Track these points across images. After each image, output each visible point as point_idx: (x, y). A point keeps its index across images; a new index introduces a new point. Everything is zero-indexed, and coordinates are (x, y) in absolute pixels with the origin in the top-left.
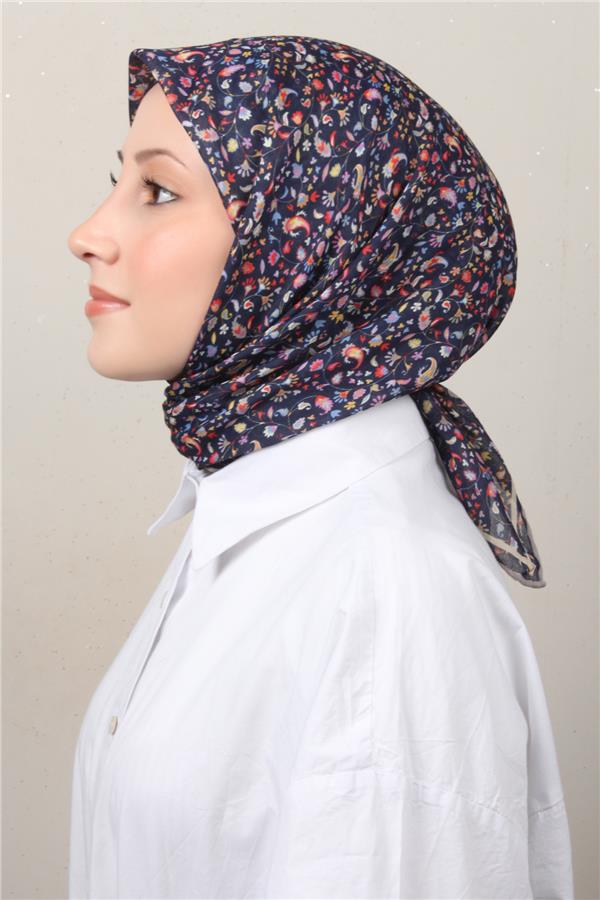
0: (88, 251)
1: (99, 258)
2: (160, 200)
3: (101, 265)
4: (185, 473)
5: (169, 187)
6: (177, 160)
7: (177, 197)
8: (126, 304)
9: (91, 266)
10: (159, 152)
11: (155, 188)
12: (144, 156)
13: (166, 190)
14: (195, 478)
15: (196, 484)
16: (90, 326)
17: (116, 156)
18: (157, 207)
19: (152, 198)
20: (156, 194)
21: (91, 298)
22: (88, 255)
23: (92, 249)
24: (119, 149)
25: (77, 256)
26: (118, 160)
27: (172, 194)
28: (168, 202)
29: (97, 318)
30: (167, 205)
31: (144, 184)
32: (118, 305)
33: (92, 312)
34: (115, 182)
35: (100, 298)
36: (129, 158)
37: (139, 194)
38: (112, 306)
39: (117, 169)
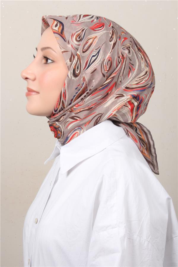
0: (27, 77)
1: (30, 79)
2: (48, 62)
3: (30, 81)
4: (56, 146)
5: (51, 59)
6: (53, 50)
7: (53, 61)
8: (38, 93)
9: (27, 82)
10: (48, 48)
11: (47, 59)
12: (43, 49)
13: (50, 59)
14: (59, 147)
15: (60, 149)
16: (27, 99)
17: (35, 49)
18: (47, 64)
19: (46, 62)
20: (47, 61)
21: (27, 91)
22: (27, 78)
23: (28, 76)
24: (36, 47)
25: (23, 78)
26: (36, 51)
27: (52, 60)
28: (51, 63)
29: (29, 97)
30: (50, 64)
32: (35, 93)
33: (28, 95)
34: (35, 57)
35: (30, 91)
36: (39, 50)
37: (42, 61)
38: (34, 93)
39: (35, 53)
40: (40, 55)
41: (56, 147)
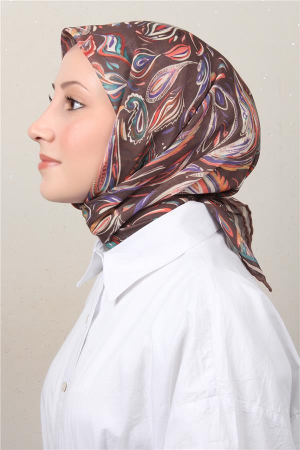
0: (40, 136)
1: (44, 140)
2: (75, 108)
3: (45, 143)
4: (94, 251)
5: (79, 101)
6: (83, 86)
7: (83, 106)
8: (59, 162)
9: (40, 144)
10: (73, 82)
11: (71, 101)
12: (65, 85)
13: (77, 102)
14: (100, 253)
15: (101, 256)
16: (40, 175)
17: (52, 86)
18: (73, 111)
19: (70, 107)
20: (72, 105)
21: (41, 161)
22: (38, 138)
24: (53, 83)
25: (32, 138)
26: (53, 88)
27: (81, 104)
28: (79, 108)
29: (44, 170)
30: (79, 110)
31: (66, 99)
32: (55, 163)
33: (41, 167)
34: (51, 99)
35: (46, 160)
36: (58, 87)
37: (64, 105)
38: (52, 164)
39: (52, 93)
40: (59, 96)
41: (95, 253)
